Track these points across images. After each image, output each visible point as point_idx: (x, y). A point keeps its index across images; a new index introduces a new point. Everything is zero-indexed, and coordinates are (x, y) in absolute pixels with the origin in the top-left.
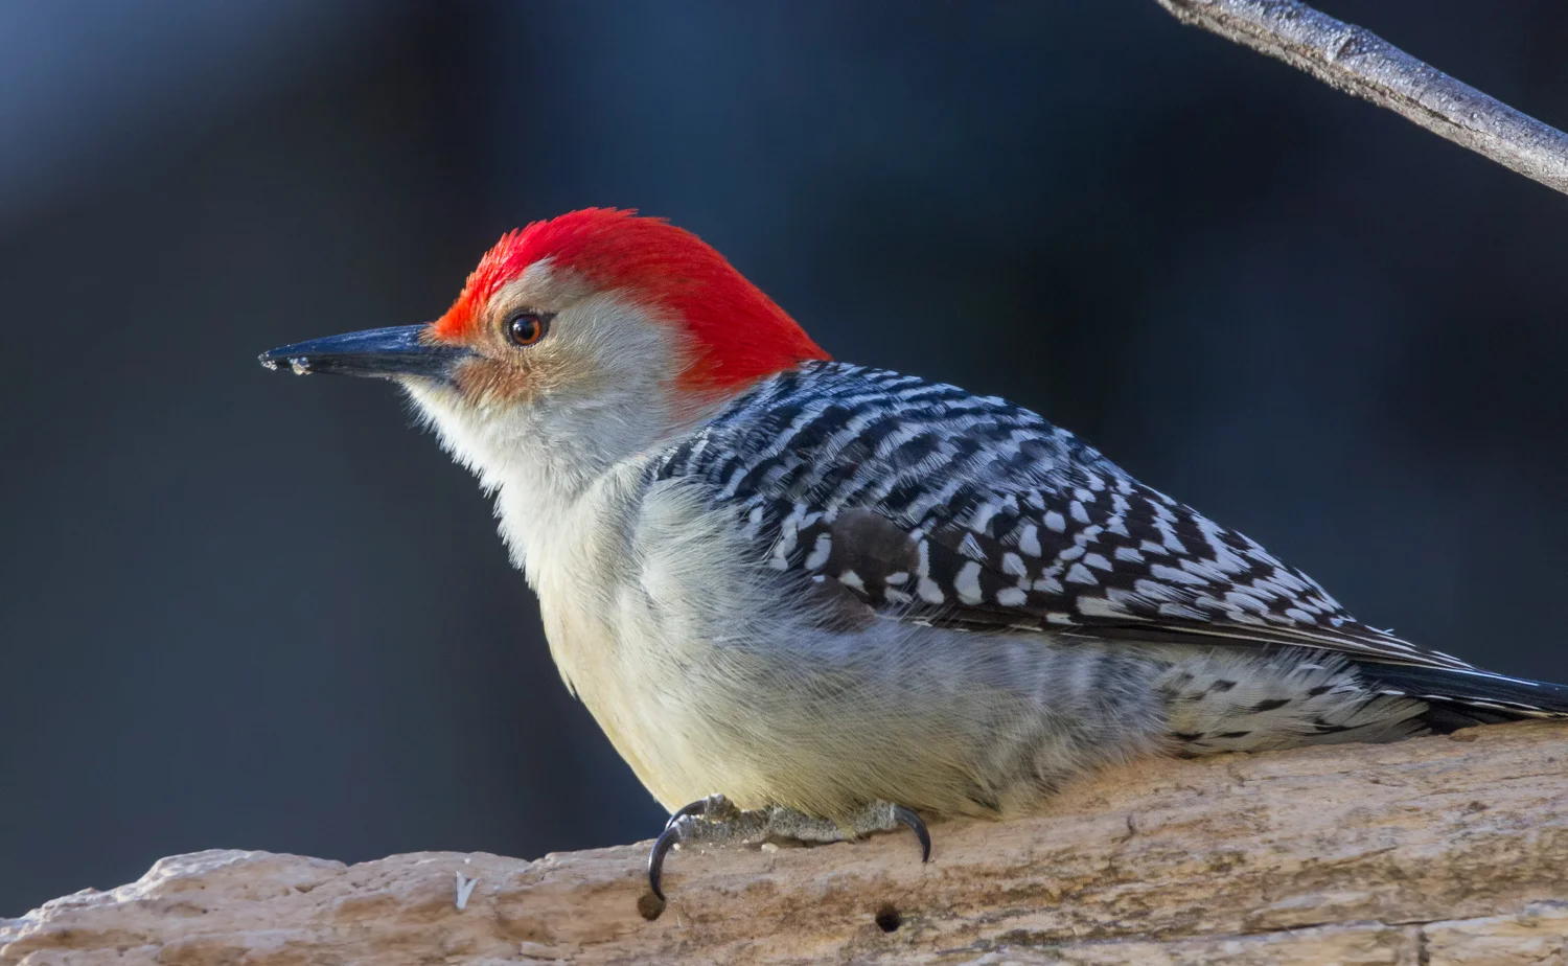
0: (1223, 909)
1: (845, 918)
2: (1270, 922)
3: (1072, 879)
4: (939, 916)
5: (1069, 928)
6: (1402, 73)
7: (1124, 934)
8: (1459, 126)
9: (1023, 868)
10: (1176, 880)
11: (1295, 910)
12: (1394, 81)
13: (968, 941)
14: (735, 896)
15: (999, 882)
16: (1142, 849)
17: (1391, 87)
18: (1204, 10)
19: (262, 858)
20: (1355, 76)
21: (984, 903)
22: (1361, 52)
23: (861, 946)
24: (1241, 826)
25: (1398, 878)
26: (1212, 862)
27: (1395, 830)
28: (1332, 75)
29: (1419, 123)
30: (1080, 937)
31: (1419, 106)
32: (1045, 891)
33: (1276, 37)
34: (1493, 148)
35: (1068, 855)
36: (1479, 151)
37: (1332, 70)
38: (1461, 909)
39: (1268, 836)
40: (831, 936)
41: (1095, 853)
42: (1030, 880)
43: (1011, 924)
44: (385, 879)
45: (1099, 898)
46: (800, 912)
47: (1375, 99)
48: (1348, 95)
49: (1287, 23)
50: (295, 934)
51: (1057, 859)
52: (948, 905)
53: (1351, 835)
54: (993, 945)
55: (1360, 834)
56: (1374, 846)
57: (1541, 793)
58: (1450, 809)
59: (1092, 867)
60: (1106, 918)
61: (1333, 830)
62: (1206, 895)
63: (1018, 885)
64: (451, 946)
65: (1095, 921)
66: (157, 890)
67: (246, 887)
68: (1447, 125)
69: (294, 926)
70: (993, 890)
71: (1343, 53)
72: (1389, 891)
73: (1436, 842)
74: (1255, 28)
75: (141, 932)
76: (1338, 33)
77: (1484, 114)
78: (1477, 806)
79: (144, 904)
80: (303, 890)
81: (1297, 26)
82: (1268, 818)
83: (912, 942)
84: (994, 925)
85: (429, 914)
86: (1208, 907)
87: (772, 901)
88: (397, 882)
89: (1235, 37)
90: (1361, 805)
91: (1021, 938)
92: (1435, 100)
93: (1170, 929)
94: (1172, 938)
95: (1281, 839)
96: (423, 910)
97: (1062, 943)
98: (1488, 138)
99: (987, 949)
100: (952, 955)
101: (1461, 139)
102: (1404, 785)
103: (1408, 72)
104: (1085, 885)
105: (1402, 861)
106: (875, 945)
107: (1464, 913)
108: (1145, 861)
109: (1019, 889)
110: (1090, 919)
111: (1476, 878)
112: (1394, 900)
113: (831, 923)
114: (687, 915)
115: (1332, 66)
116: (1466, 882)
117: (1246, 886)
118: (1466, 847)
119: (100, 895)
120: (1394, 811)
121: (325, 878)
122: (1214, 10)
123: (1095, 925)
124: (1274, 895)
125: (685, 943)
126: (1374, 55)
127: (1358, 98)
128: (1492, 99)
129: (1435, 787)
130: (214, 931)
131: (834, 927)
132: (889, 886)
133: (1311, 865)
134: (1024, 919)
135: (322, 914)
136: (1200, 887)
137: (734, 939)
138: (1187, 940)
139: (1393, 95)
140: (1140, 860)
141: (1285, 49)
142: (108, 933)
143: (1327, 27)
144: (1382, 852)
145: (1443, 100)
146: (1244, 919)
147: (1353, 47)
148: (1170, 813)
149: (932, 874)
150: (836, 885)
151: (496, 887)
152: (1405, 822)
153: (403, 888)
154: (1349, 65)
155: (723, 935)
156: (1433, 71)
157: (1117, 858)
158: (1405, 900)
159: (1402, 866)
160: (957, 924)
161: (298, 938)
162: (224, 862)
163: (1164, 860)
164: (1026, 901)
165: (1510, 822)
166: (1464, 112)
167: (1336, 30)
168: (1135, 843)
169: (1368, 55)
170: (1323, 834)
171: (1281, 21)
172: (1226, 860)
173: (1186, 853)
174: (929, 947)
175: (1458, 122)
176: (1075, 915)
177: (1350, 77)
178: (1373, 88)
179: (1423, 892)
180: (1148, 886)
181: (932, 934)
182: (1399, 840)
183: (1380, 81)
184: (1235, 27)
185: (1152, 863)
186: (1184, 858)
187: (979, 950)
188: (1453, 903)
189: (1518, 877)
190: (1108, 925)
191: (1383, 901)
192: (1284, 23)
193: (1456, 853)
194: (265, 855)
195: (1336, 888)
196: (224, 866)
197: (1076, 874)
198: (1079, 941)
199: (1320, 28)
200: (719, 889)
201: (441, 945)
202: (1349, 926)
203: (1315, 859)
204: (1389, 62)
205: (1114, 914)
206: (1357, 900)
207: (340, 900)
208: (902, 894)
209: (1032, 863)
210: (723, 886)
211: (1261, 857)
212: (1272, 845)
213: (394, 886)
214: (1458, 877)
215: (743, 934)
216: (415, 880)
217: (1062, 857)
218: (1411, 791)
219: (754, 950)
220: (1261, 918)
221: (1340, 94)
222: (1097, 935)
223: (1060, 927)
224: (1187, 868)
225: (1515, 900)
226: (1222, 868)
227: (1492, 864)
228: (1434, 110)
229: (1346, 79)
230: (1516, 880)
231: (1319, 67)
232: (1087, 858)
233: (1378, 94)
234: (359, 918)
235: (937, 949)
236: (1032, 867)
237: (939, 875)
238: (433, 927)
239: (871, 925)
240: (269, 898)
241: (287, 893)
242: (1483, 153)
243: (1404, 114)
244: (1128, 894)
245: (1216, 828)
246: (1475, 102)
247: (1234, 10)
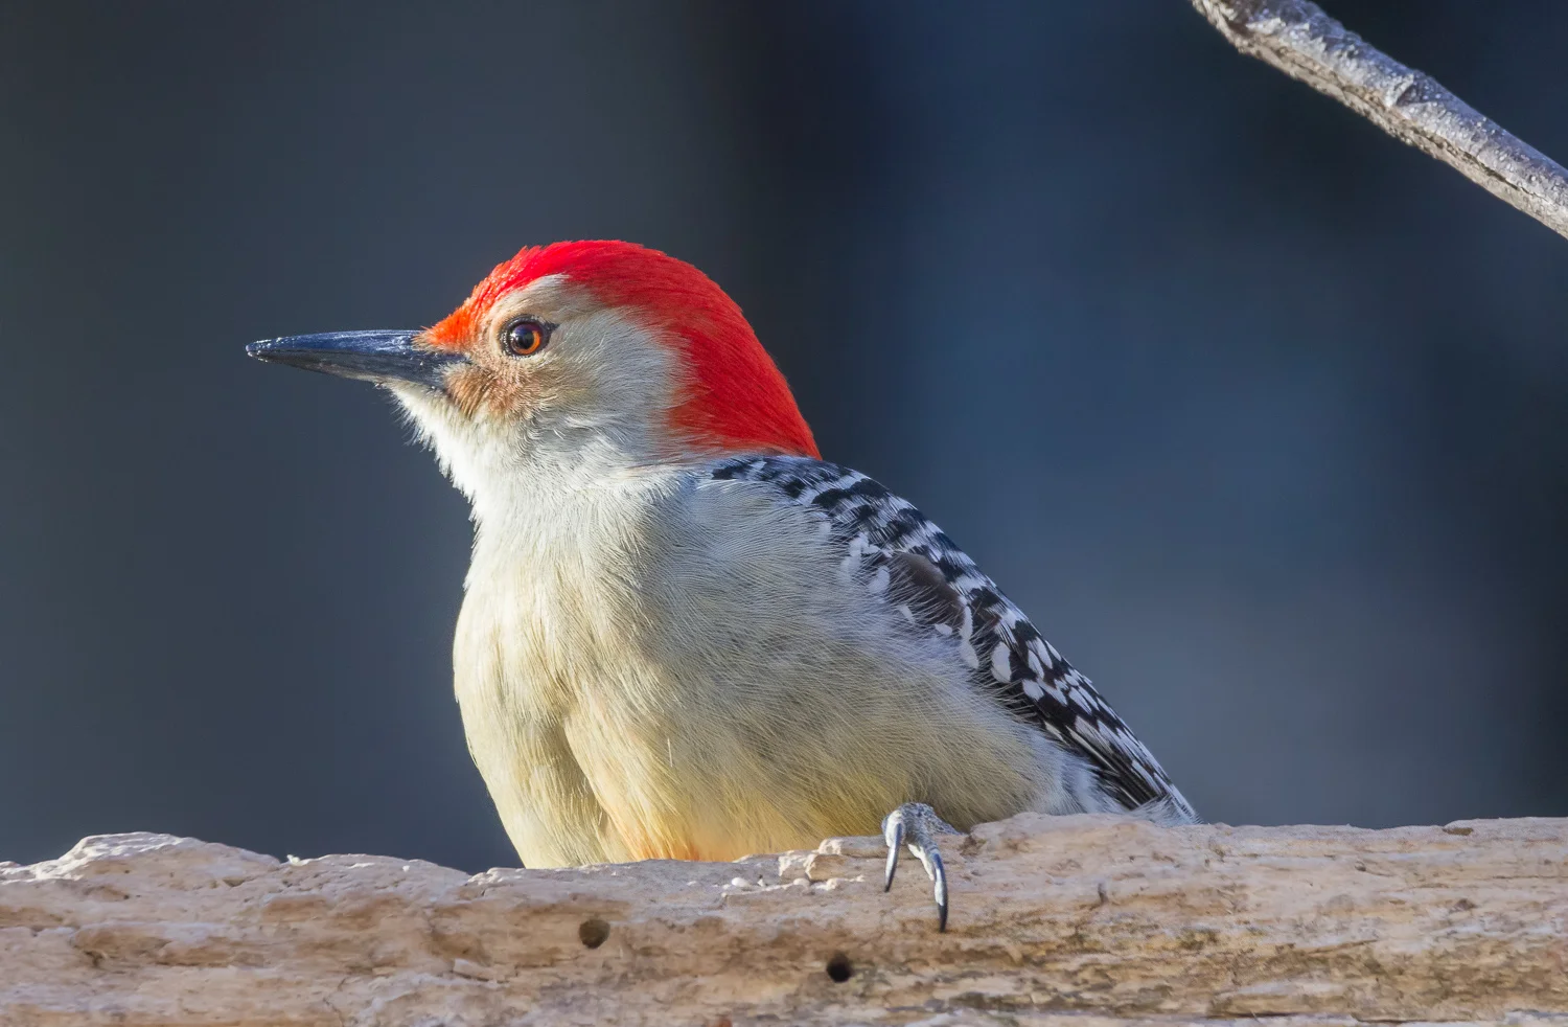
0: (1190, 990)
1: (795, 964)
2: (1238, 1007)
3: (1035, 944)
4: (893, 970)
5: (1028, 995)
6: (1462, 127)
7: (1085, 1006)
8: (1516, 188)
9: (984, 928)
10: (1144, 954)
11: (1264, 997)
12: (1453, 134)
13: (920, 1000)
14: (682, 930)
15: (958, 940)
16: (1111, 919)
17: (1449, 140)
18: (1263, 40)
19: (191, 846)
20: (1413, 124)
21: (941, 961)
22: (1422, 100)
23: (808, 995)
24: (1216, 904)
25: (1374, 972)
26: (1184, 939)
27: (1378, 921)
28: (1390, 121)
29: (1474, 180)
30: (1038, 1005)
31: (1477, 162)
32: (1007, 954)
33: (1335, 75)
34: (1549, 214)
35: (1031, 918)
36: (1534, 216)
37: (1390, 116)
38: (1439, 1011)
39: (1245, 916)
40: (779, 981)
41: (1061, 919)
42: (991, 941)
43: (968, 986)
44: (317, 880)
45: (1061, 966)
46: (748, 954)
47: (1432, 151)
48: (1404, 144)
49: (1348, 63)
50: (219, 930)
51: (1021, 921)
52: (902, 959)
53: (1332, 923)
54: (946, 1005)
55: (1341, 923)
56: (1354, 937)
57: (1533, 896)
58: (1437, 905)
59: (1056, 934)
60: (1066, 988)
61: (1313, 916)
62: (1173, 973)
63: (978, 945)
64: (380, 957)
65: (1055, 990)
66: (78, 870)
67: (172, 875)
68: (1504, 185)
69: (220, 920)
70: (952, 949)
71: (1403, 100)
72: (1366, 985)
73: (1419, 938)
74: (1314, 64)
75: (56, 912)
76: (1400, 78)
77: (1543, 178)
78: (1465, 904)
79: (63, 883)
80: (232, 883)
81: (1358, 67)
82: (1245, 897)
83: (862, 996)
84: (948, 985)
85: (360, 920)
86: (1174, 985)
87: (721, 939)
88: (330, 885)
89: (1293, 71)
90: (1344, 892)
91: (977, 1002)
92: (1494, 158)
93: (1133, 1006)
94: (1134, 1014)
95: (1258, 921)
96: (355, 915)
97: (1019, 1010)
98: (1544, 203)
99: (939, 1010)
100: (903, 1012)
101: (1517, 201)
102: (1392, 875)
103: (1469, 126)
104: (1049, 951)
105: (1381, 956)
106: (823, 995)
107: (1442, 1015)
108: (1113, 932)
109: (979, 949)
110: (1050, 988)
111: (1457, 980)
112: (1370, 996)
113: (781, 968)
114: (630, 946)
115: (1390, 112)
116: (1448, 983)
117: (1218, 967)
118: (1450, 946)
119: (20, 869)
120: (1378, 902)
121: (254, 874)
122: (1273, 42)
123: (1054, 994)
124: (1244, 979)
125: (624, 976)
126: (1435, 104)
127: (1414, 148)
128: (1552, 162)
129: (1423, 880)
130: (135, 919)
131: (781, 973)
132: (843, 935)
133: (1286, 950)
134: (981, 981)
135: (249, 911)
136: (1168, 963)
137: (677, 975)
138: (1149, 1018)
139: (1450, 149)
140: (1109, 930)
141: (1343, 89)
142: (24, 910)
143: (1389, 70)
144: (1362, 943)
145: (1502, 159)
146: (1212, 1002)
147: (1414, 94)
148: (1144, 883)
149: (890, 925)
150: (787, 928)
151: (433, 900)
152: (1388, 914)
153: (335, 890)
154: (1408, 113)
155: (666, 970)
156: (1495, 127)
157: (1084, 926)
158: (1381, 996)
159: (1380, 961)
160: (911, 980)
161: (221, 934)
162: (152, 847)
163: (1132, 932)
164: (985, 963)
165: (1499, 925)
166: (1522, 174)
167: (1398, 75)
168: (1105, 911)
169: (1429, 104)
170: (1301, 919)
171: (1342, 59)
172: (1198, 938)
173: (1156, 927)
174: (879, 1001)
175: (1514, 183)
176: (1035, 981)
177: (1409, 125)
178: (1431, 139)
179: (1401, 989)
180: (1115, 958)
181: (884, 988)
182: (1381, 933)
183: (1439, 133)
184: (1293, 62)
185: (1120, 934)
186: (1156, 932)
187: (931, 1009)
188: (1431, 1004)
189: (1501, 983)
190: (1068, 995)
191: (1358, 995)
192: (1344, 62)
193: (1438, 953)
194: (196, 843)
195: (1311, 977)
196: (151, 850)
197: (1039, 939)
198: (1036, 1009)
199: (1382, 71)
200: (665, 922)
201: (371, 955)
202: (1320, 1018)
203: (1291, 946)
204: (1450, 114)
205: (1076, 984)
206: (1332, 992)
207: (269, 897)
208: (856, 944)
209: (995, 923)
210: (671, 918)
211: (1234, 937)
212: (1248, 926)
213: (326, 889)
214: (1439, 977)
215: (686, 971)
216: (350, 884)
217: (1026, 920)
218: (1399, 882)
219: (697, 989)
220: (1229, 1002)
221: (1395, 143)
222: (1056, 1005)
223: (1016, 993)
224: (1157, 943)
225: (1495, 1007)
226: (1192, 946)
227: (1475, 966)
228: (1492, 169)
229: (1404, 127)
230: (1499, 986)
231: (1376, 111)
232: (1053, 923)
233: (1435, 145)
234: (287, 918)
235: (887, 1005)
236: (993, 927)
237: (896, 927)
238: (365, 934)
239: (819, 974)
240: (194, 889)
241: (215, 886)
242: (1539, 218)
243: (1460, 170)
244: (1092, 964)
245: (1190, 903)
246: (1536, 164)
247: (1294, 43)
